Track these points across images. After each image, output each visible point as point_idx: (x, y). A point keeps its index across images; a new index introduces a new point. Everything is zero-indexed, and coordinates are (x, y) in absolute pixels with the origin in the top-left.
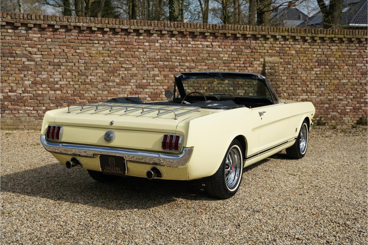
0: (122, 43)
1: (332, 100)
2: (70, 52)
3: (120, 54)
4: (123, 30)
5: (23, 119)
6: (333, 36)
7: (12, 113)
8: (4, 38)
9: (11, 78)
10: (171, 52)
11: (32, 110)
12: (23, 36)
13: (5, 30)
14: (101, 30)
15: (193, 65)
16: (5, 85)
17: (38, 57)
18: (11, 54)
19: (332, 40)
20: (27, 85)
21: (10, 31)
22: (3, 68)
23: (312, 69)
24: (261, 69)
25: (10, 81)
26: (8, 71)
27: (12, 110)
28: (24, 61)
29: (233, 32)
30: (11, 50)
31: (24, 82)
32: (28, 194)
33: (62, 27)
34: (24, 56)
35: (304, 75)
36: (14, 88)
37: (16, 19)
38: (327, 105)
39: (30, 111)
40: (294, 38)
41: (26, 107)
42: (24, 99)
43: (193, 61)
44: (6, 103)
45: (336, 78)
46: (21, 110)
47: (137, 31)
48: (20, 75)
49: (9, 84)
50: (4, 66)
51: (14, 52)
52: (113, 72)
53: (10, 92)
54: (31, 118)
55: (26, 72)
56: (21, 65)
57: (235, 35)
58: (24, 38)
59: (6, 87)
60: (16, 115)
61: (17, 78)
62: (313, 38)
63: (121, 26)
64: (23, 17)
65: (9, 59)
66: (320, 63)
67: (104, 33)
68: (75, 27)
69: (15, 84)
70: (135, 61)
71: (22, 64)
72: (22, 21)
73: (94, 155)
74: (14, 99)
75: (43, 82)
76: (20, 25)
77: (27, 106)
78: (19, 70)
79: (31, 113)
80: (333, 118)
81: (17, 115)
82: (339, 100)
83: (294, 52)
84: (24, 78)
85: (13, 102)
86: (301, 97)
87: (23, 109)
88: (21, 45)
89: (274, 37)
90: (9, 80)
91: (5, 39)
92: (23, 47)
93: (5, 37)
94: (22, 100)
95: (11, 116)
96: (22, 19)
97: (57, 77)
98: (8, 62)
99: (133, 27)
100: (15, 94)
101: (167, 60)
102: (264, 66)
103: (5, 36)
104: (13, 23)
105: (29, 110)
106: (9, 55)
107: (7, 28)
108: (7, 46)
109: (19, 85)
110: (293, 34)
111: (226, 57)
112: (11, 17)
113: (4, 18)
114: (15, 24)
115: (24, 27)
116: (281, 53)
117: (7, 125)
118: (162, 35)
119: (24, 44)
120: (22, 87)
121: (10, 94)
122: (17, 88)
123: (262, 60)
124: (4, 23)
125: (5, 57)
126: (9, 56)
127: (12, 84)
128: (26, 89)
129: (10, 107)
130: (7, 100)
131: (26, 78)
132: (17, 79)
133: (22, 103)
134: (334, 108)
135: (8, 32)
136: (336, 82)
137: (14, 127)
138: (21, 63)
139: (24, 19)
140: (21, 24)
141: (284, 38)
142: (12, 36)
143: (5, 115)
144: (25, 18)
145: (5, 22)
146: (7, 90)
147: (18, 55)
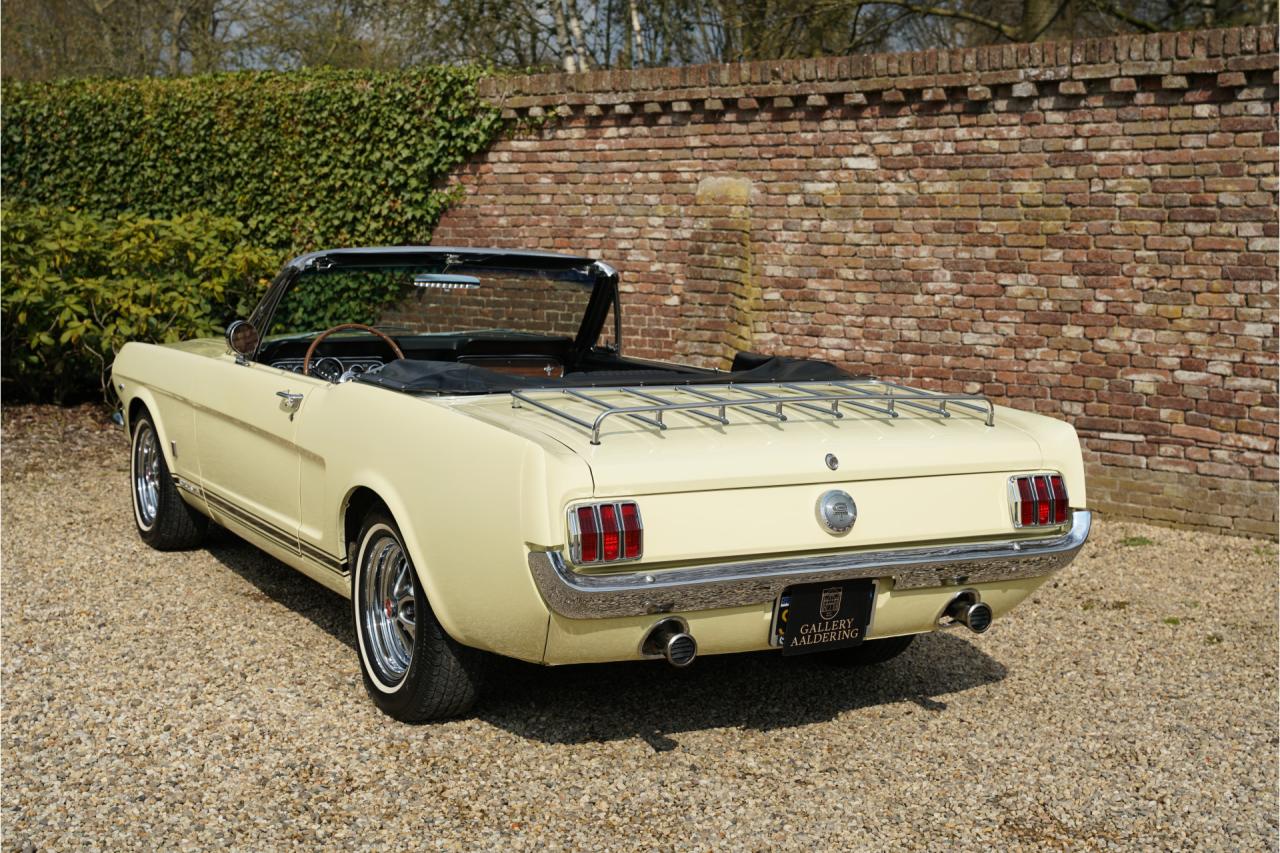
5: (1228, 486)
7: (1186, 458)
8: (1176, 144)
9: (1190, 311)
11: (1267, 452)
12: (1256, 127)
13: (1186, 108)
16: (1166, 340)
18: (1200, 211)
20: (1255, 343)
21: (1203, 110)
22: (1163, 266)
25: (1185, 323)
26: (1182, 280)
27: (1186, 445)
28: (1247, 238)
30: (1202, 194)
31: (1244, 327)
34: (1251, 213)
36: (1199, 351)
37: (1226, 56)
39: (1261, 455)
41: (1245, 437)
42: (1237, 401)
44: (1164, 413)
46: (1221, 446)
48: (1227, 296)
49: (1183, 332)
50: (1168, 259)
51: (1211, 198)
53: (1183, 367)
54: (1261, 485)
55: (1252, 286)
56: (1234, 256)
58: (1259, 135)
59: (1170, 345)
60: (1200, 465)
61: (1217, 310)
64: (1258, 41)
65: (1192, 228)
69: (1204, 336)
71: (1238, 251)
72: (1248, 62)
74: (1197, 400)
76: (1243, 81)
77: (1247, 433)
78: (1225, 277)
79: (1264, 465)
81: (1203, 468)
84: (1245, 310)
85: (1193, 412)
87: (1231, 442)
88: (1240, 168)
90: (1183, 316)
91: (1182, 148)
92: (1249, 175)
93: (1183, 138)
94: (1228, 405)
95: (1181, 469)
96: (1250, 53)
98: (1185, 241)
100: (1201, 375)
103: (1182, 133)
104: (1215, 76)
105: (1256, 450)
106: (1190, 212)
107: (1191, 99)
108: (1188, 177)
109: (1222, 340)
112: (1208, 47)
113: (1179, 58)
114: (1220, 78)
115: (1260, 86)
117: (1167, 504)
119: (1255, 163)
120: (1231, 350)
121: (1183, 376)
122: (1210, 351)
124: (1179, 78)
125: (1176, 221)
126: (1191, 217)
127: (1192, 336)
128: (1248, 360)
129: (1181, 429)
130: (1171, 401)
131: (1252, 311)
132: (1217, 312)
133: (1226, 416)
135: (1194, 118)
137: (1193, 517)
138: (1234, 243)
139: (1259, 52)
140: (1249, 75)
142: (1207, 133)
143: (1159, 462)
144: (1262, 49)
145: (1181, 75)
146: (1171, 361)
147: (1226, 213)
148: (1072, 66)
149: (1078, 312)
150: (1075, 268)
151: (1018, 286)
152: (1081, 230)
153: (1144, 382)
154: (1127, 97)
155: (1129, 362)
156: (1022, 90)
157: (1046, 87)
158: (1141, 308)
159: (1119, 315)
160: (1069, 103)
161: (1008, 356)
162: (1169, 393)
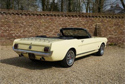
0: (50, 19)
1: (120, 37)
2: (34, 22)
3: (50, 22)
4: (50, 15)
6: (120, 16)
10: (66, 22)
12: (21, 17)
14: (44, 15)
15: (73, 25)
16: (15, 32)
17: (25, 23)
19: (119, 17)
20: (22, 32)
21: (17, 16)
22: (15, 27)
23: (112, 27)
24: (95, 27)
25: (17, 31)
28: (21, 25)
29: (86, 15)
30: (17, 21)
32: (10, 64)
33: (32, 14)
34: (21, 23)
35: (110, 29)
38: (118, 39)
40: (106, 17)
42: (21, 36)
43: (73, 24)
45: (121, 30)
47: (55, 15)
52: (47, 28)
55: (21, 28)
57: (86, 16)
62: (112, 17)
63: (50, 14)
65: (17, 24)
66: (115, 25)
67: (45, 16)
68: (36, 14)
70: (54, 24)
73: (27, 53)
74: (18, 36)
75: (26, 31)
78: (19, 27)
80: (120, 43)
82: (122, 37)
83: (106, 21)
86: (109, 36)
89: (99, 17)
92: (20, 20)
97: (30, 29)
99: (54, 14)
100: (18, 34)
101: (64, 24)
102: (96, 26)
103: (15, 17)
110: (106, 16)
111: (83, 23)
112: (17, 11)
114: (18, 13)
115: (21, 14)
116: (102, 21)
118: (63, 16)
120: (20, 33)
123: (95, 24)
124: (15, 13)
125: (15, 23)
131: (21, 30)
132: (19, 30)
134: (120, 40)
136: (121, 31)
141: (103, 17)
146: (16, 34)
147: (19, 23)
148: (7, 11)
149: (8, 30)
150: (7, 27)
151: (2, 28)
152: (8, 24)
153: (14, 35)
154: (11, 14)
155: (13, 34)
156: (2, 13)
157: (4, 13)
158: (13, 30)
159: (11, 30)
160: (6, 14)
161: (2, 34)
162: (16, 36)
